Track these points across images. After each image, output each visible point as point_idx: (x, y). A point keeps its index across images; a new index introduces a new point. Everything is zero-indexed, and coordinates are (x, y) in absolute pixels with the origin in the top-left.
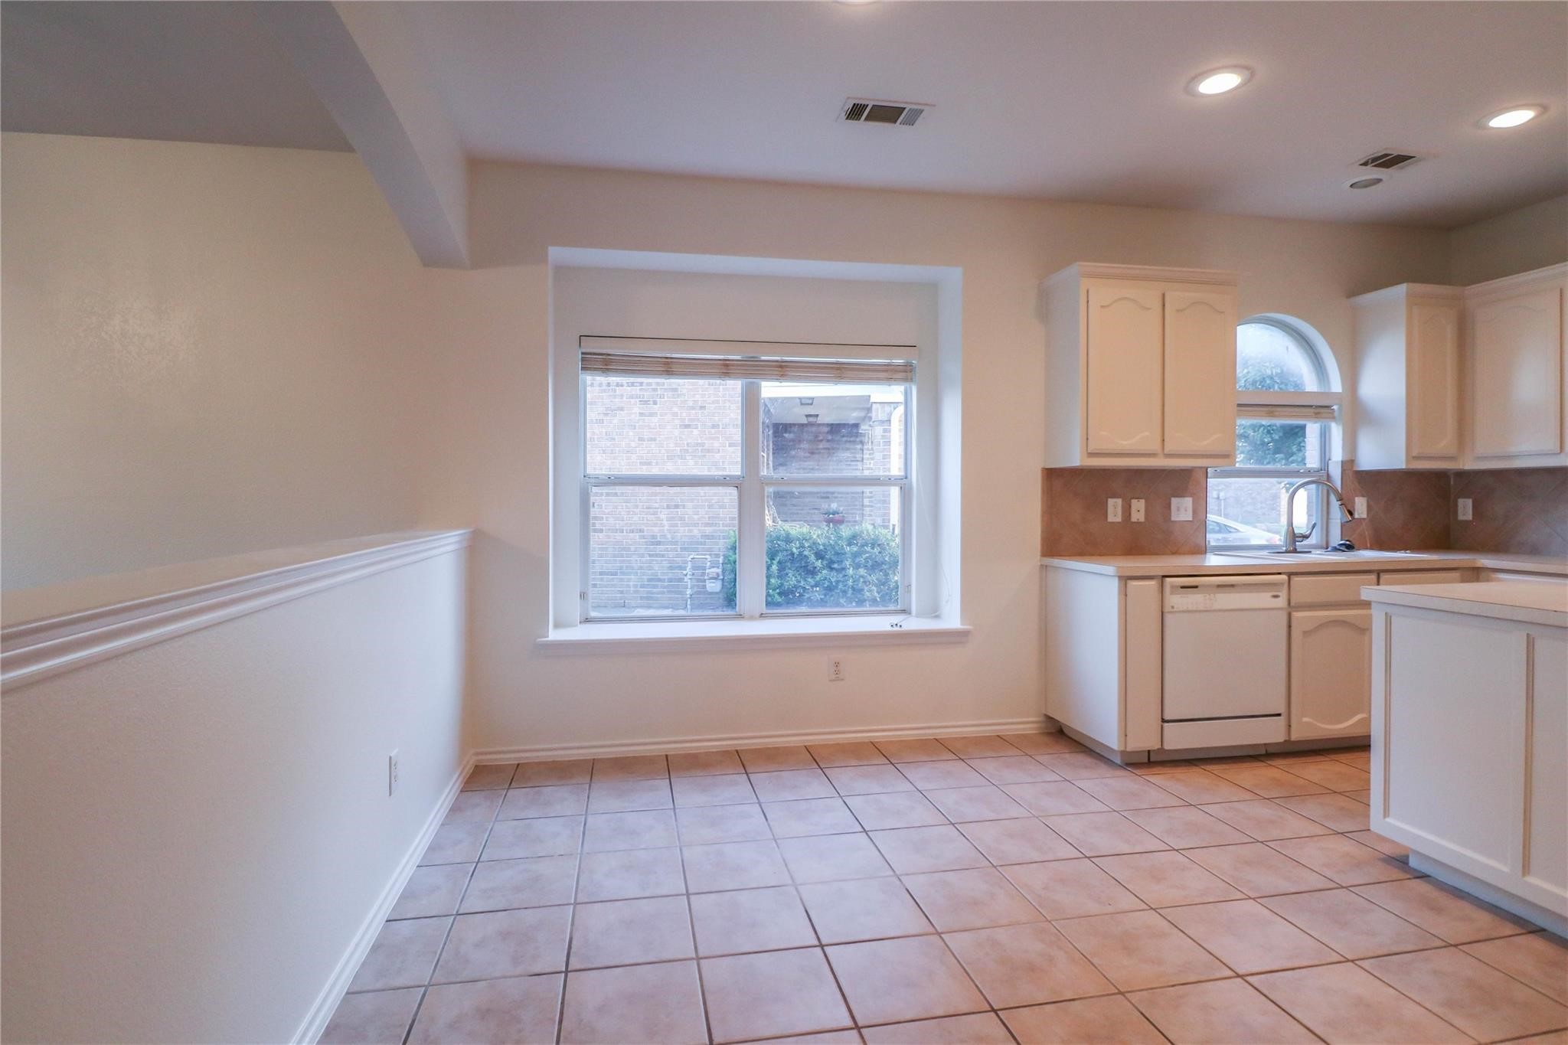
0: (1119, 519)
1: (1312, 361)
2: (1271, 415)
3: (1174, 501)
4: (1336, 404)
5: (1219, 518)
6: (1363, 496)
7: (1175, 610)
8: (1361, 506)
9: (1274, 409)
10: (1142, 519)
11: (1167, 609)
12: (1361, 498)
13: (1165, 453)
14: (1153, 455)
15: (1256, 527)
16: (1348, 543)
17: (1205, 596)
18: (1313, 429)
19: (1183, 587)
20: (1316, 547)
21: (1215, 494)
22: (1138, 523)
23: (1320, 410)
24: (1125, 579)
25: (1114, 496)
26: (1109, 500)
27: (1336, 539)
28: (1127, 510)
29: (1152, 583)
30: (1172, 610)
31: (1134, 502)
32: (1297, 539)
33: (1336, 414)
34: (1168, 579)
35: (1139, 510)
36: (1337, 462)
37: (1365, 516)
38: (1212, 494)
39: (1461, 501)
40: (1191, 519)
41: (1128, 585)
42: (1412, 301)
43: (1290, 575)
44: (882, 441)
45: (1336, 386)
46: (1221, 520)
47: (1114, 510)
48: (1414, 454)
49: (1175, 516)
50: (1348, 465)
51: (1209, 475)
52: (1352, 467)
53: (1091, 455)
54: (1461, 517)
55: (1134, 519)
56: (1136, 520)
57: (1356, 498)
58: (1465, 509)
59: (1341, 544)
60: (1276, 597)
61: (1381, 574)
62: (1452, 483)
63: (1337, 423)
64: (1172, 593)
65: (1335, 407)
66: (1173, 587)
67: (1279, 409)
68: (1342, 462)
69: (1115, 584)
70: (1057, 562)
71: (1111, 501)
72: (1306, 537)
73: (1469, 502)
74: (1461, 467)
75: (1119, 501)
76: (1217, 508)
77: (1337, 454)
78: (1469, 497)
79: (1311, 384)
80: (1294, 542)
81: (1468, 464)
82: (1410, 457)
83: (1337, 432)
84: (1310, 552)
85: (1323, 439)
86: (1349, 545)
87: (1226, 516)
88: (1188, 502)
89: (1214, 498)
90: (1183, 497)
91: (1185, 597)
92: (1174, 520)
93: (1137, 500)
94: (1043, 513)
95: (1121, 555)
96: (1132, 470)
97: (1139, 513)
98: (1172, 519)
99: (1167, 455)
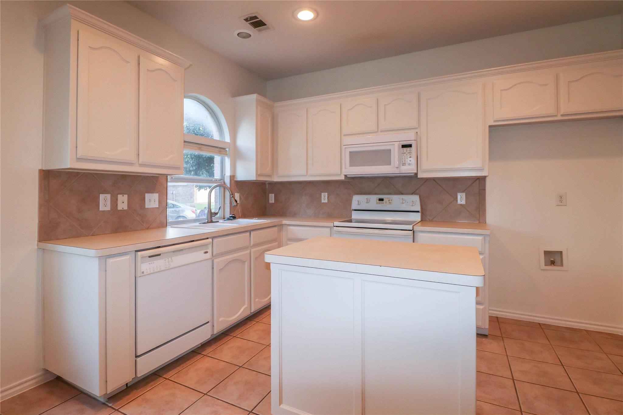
0: (108, 208)
1: (217, 125)
2: (200, 149)
3: (147, 195)
4: (228, 148)
5: (173, 202)
6: (238, 193)
7: (145, 273)
8: (237, 196)
9: (201, 146)
10: (126, 208)
11: (139, 274)
12: (237, 193)
13: (140, 163)
15: (186, 205)
16: (233, 215)
17: (165, 260)
18: (217, 159)
19: (150, 257)
20: (220, 218)
21: (171, 192)
22: (123, 211)
23: (221, 150)
24: (104, 258)
25: (105, 192)
26: (101, 195)
27: (228, 215)
28: (114, 202)
29: (126, 258)
30: (143, 275)
31: (120, 197)
32: (213, 215)
33: (228, 153)
34: (139, 253)
35: (123, 202)
36: (228, 176)
37: (238, 202)
38: (170, 191)
39: (270, 195)
40: (158, 207)
41: (107, 262)
42: (258, 102)
43: (213, 238)
45: (228, 139)
46: (174, 203)
47: (105, 202)
48: (258, 174)
49: (148, 205)
50: (232, 177)
51: (168, 180)
52: (234, 178)
53: (80, 160)
54: (270, 202)
55: (120, 208)
56: (122, 209)
58: (272, 198)
59: (231, 216)
60: (206, 252)
61: (251, 232)
62: (267, 187)
63: (228, 157)
64: (142, 262)
65: (227, 149)
66: (143, 257)
67: (203, 147)
68: (230, 176)
69: (96, 262)
70: (49, 246)
71: (102, 197)
72: (216, 214)
73: (273, 195)
74: (273, 180)
75: (108, 196)
76: (172, 197)
77: (228, 173)
78: (273, 193)
79: (216, 136)
80: (211, 217)
81: (276, 179)
82: (258, 175)
83: (228, 162)
84: (218, 221)
85: (222, 165)
86: (234, 216)
87: (176, 201)
88: (156, 196)
89: (171, 194)
90: (153, 193)
91: (152, 263)
92: (147, 207)
93: (122, 195)
94: (40, 206)
95: (110, 233)
96: (119, 175)
97: (123, 204)
98: (146, 207)
99: (141, 165)
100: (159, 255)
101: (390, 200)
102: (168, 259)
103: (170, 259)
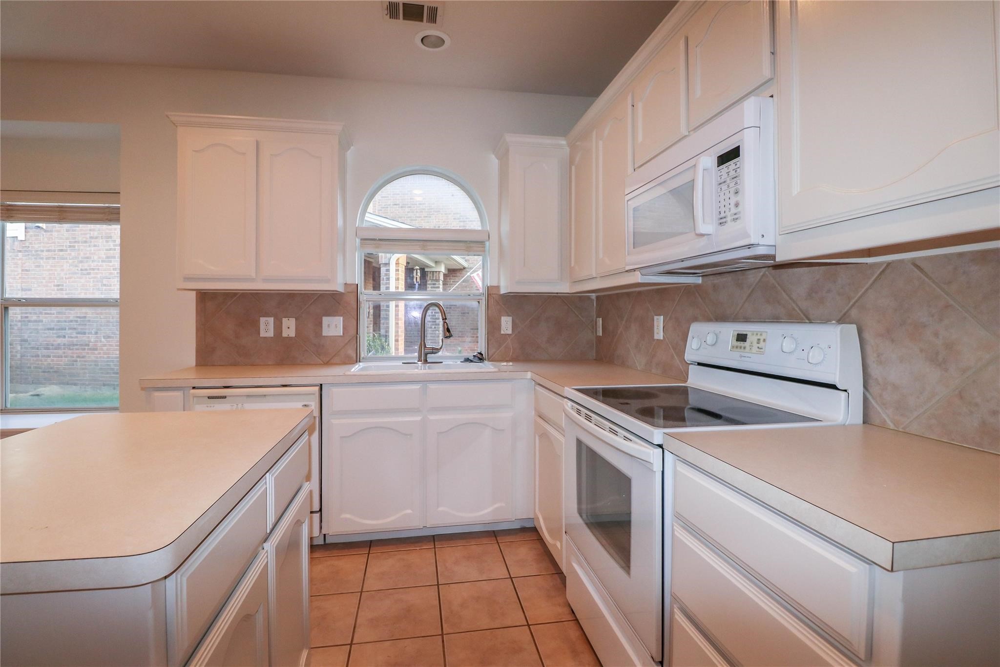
0: (270, 335)
3: (326, 320)
4: (487, 240)
6: (509, 316)
8: (506, 324)
10: (293, 335)
13: (261, 278)
14: (252, 280)
17: (232, 406)
19: (209, 398)
22: (289, 338)
23: (472, 244)
25: (267, 315)
26: (261, 318)
28: (278, 328)
31: (285, 320)
33: (486, 248)
35: (289, 327)
37: (510, 332)
39: (598, 319)
40: (342, 335)
44: (385, 277)
47: (267, 327)
48: (517, 281)
49: (326, 332)
50: (494, 290)
52: (498, 292)
53: (186, 279)
55: (285, 335)
56: (287, 336)
57: (502, 318)
58: (599, 327)
60: (307, 405)
62: (595, 305)
63: (488, 256)
65: (487, 243)
66: (200, 397)
67: (429, 244)
68: (488, 287)
71: (263, 320)
72: (436, 350)
73: (601, 320)
75: (271, 320)
78: (601, 317)
80: (426, 354)
82: (515, 283)
85: (484, 269)
86: (479, 357)
88: (339, 320)
90: (335, 316)
91: (211, 407)
92: (326, 335)
93: (287, 319)
94: (198, 330)
95: (274, 365)
96: (284, 293)
97: (289, 330)
98: (323, 335)
99: (265, 280)
100: (225, 397)
101: (762, 340)
102: (237, 405)
103: (240, 405)
